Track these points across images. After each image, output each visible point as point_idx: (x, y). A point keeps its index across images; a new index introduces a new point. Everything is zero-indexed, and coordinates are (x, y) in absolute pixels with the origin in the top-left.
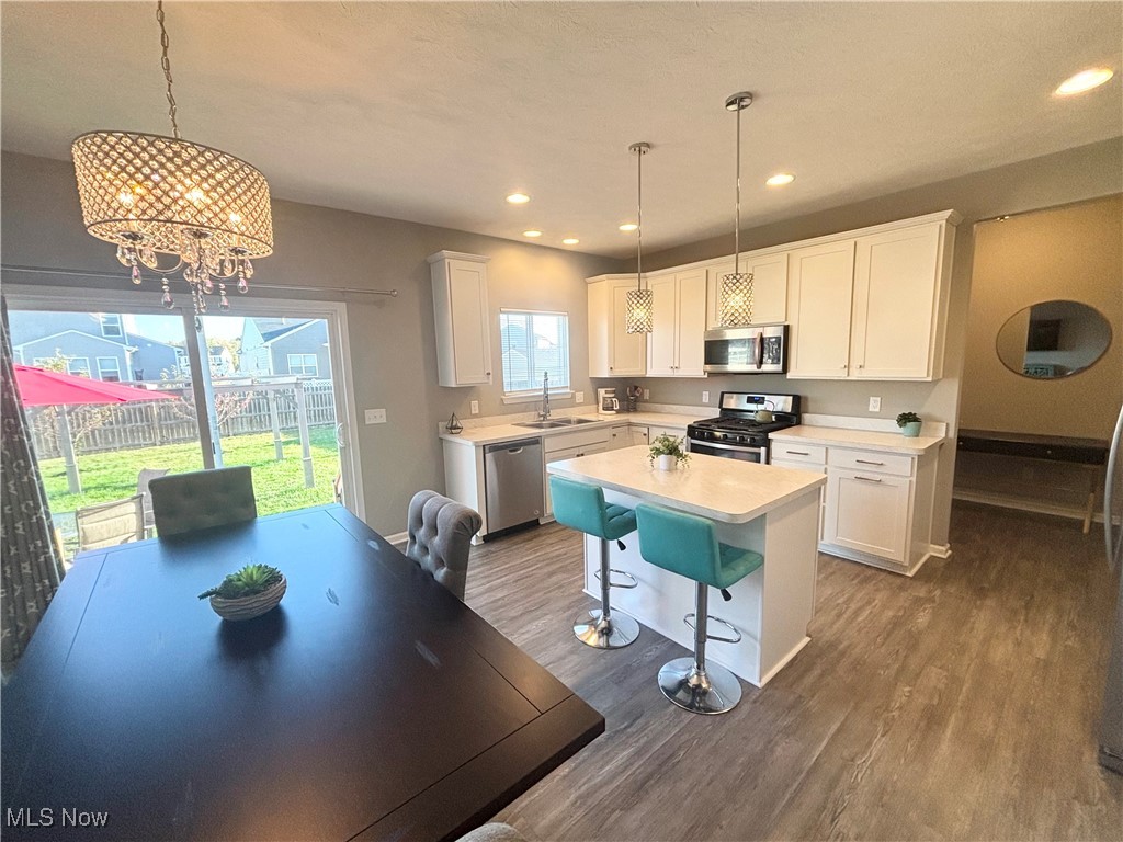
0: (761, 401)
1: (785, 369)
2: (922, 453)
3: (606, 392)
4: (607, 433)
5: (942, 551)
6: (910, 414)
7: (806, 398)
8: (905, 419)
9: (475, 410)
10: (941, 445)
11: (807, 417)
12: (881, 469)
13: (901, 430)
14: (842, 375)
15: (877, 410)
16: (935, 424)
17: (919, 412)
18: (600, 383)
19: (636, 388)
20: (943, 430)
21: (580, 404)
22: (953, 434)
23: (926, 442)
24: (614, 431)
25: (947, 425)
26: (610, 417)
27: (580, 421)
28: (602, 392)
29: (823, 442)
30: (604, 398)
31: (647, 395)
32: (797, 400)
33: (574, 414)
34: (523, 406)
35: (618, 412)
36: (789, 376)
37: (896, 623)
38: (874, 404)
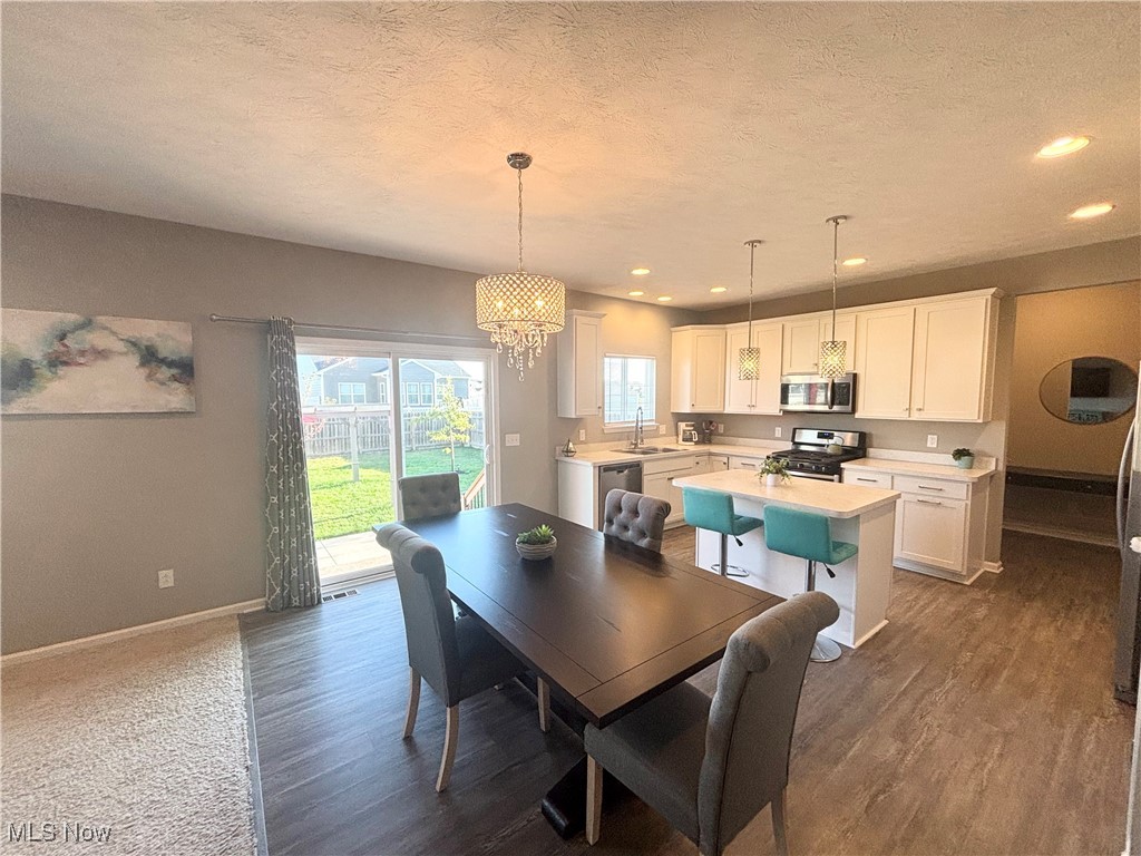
0: (830, 436)
1: (854, 410)
2: (976, 480)
3: (687, 426)
4: (690, 462)
5: (994, 567)
6: (964, 450)
7: (871, 435)
8: (959, 454)
9: (583, 438)
10: (992, 476)
11: (871, 451)
12: (940, 494)
13: (956, 463)
14: (905, 416)
15: (935, 446)
16: (986, 459)
17: (972, 449)
18: (680, 417)
19: (711, 423)
20: (994, 463)
21: (664, 435)
22: (1001, 467)
23: (978, 473)
24: (698, 459)
25: (997, 460)
26: (691, 447)
27: (665, 450)
28: (682, 426)
29: (889, 471)
30: (684, 431)
31: (721, 428)
32: (863, 438)
33: (660, 443)
34: (619, 435)
35: (696, 443)
36: (857, 416)
37: (958, 614)
38: (932, 441)
